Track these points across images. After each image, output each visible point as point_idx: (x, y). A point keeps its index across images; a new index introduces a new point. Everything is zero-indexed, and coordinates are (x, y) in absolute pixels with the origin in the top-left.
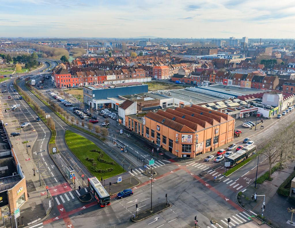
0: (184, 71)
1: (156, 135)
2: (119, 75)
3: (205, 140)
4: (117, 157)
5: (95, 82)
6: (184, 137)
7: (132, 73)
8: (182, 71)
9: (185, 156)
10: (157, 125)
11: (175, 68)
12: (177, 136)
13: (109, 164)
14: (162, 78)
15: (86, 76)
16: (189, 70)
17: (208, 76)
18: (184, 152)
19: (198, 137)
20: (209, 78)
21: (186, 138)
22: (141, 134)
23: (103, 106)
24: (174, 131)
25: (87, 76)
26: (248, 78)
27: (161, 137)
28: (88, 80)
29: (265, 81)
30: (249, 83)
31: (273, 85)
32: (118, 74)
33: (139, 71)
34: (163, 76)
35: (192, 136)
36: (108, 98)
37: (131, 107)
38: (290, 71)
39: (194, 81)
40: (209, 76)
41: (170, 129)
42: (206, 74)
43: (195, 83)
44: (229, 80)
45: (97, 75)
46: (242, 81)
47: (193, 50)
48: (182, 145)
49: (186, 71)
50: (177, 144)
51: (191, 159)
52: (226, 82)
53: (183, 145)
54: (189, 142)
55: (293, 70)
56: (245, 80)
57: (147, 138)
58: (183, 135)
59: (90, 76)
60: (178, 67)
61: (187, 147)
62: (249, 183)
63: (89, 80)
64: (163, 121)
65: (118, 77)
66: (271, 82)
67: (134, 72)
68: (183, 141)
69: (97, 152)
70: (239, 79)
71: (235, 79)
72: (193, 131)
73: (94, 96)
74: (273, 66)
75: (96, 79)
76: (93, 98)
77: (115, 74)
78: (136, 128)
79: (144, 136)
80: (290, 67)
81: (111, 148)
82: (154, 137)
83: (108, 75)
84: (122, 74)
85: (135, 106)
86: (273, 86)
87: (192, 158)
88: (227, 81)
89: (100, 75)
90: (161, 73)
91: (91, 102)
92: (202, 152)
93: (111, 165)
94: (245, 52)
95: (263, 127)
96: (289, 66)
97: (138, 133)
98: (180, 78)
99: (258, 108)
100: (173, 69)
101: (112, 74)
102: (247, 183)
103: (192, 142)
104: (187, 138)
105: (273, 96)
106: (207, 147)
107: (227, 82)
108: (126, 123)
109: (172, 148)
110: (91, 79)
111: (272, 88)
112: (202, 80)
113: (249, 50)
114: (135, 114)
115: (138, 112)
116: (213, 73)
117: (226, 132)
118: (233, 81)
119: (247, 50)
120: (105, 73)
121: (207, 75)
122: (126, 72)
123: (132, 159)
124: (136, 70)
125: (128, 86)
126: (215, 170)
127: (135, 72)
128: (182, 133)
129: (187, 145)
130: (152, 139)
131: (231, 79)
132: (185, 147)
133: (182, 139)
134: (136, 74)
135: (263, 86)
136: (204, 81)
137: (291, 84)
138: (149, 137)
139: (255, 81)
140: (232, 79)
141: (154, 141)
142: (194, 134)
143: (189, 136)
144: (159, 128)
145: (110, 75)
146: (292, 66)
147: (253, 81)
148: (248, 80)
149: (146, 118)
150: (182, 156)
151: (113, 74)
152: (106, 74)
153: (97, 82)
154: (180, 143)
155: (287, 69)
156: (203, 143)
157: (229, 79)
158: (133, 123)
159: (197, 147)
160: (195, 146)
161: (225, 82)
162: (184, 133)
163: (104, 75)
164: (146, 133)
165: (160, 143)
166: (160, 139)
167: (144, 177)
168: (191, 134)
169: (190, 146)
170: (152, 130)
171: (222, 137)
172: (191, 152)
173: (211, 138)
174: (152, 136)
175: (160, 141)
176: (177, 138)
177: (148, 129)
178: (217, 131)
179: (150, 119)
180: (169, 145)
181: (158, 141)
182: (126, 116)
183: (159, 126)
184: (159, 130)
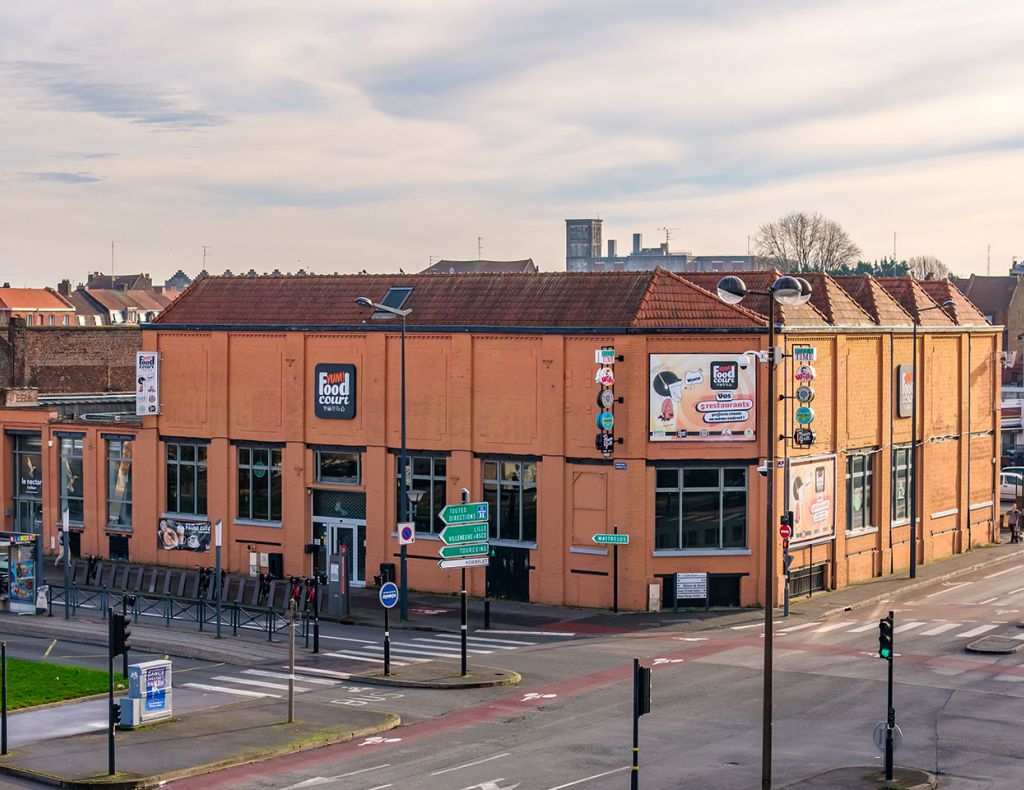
1: (296, 475)
3: (843, 443)
6: (670, 377)
9: (692, 584)
10: (320, 368)
12: (600, 374)
18: (676, 546)
19: (813, 371)
21: (690, 394)
22: (94, 543)
27: (377, 478)
48: (652, 470)
50: (589, 482)
51: (759, 615)
53: (666, 473)
57: (184, 558)
58: (659, 363)
61: (705, 496)
79: (141, 549)
82: (277, 517)
87: (757, 608)
92: (822, 568)
103: (749, 436)
104: (703, 388)
106: (856, 532)
109: (526, 545)
117: (959, 437)
128: (658, 342)
129: (701, 473)
130: (253, 545)
132: (681, 489)
133: (657, 401)
138: (205, 540)
141: (276, 561)
142: (765, 340)
143: (725, 366)
144: (344, 389)
149: (167, 339)
150: (655, 591)
154: (635, 446)
156: (829, 465)
159: (797, 497)
162: (672, 342)
164: (171, 507)
165: (362, 551)
166: (356, 505)
167: (400, 695)
168: (737, 342)
169: (736, 477)
170: (247, 450)
171: (938, 473)
172: (744, 545)
173: (876, 448)
174: (243, 513)
175: (362, 529)
176: (608, 399)
177: (188, 454)
178: (906, 389)
179: (220, 337)
180: (492, 534)
181: (329, 541)
183: (334, 369)
184: (350, 412)
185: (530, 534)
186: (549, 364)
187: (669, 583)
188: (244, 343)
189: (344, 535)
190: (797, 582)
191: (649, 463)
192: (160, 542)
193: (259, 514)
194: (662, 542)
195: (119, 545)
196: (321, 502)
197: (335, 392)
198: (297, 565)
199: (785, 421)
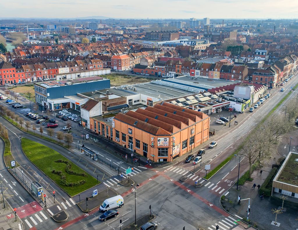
0: (147, 61)
1: (127, 139)
2: (72, 68)
3: (181, 142)
4: (87, 167)
5: (45, 77)
6: (160, 140)
7: (87, 65)
8: (144, 60)
9: (162, 160)
10: (129, 128)
11: (136, 58)
12: (152, 140)
13: (80, 175)
14: (122, 69)
15: (33, 70)
16: (152, 60)
17: (174, 66)
19: (175, 140)
20: (174, 69)
21: (162, 142)
22: (110, 138)
23: (60, 106)
24: (149, 134)
25: (35, 70)
26: (216, 68)
27: (134, 141)
28: (36, 74)
29: (234, 71)
30: (218, 73)
32: (71, 66)
33: (96, 62)
34: (123, 66)
35: (168, 139)
36: (65, 97)
37: (96, 107)
38: (257, 58)
39: (159, 72)
40: (175, 66)
41: (144, 133)
42: (171, 64)
43: (160, 74)
44: (196, 71)
45: (46, 69)
46: (210, 71)
47: (152, 35)
49: (148, 60)
50: (152, 149)
51: (168, 164)
52: (193, 73)
53: (159, 149)
54: (166, 145)
55: (260, 57)
56: (213, 70)
57: (117, 142)
58: (158, 139)
59: (39, 69)
60: (139, 55)
61: (163, 151)
62: (230, 186)
63: (37, 74)
64: (135, 124)
65: (72, 69)
66: (241, 72)
67: (90, 63)
68: (158, 145)
69: (63, 162)
70: (207, 70)
71: (202, 69)
72: (169, 133)
74: (240, 53)
75: (46, 72)
76: (48, 97)
77: (68, 66)
78: (103, 132)
79: (114, 140)
80: (257, 53)
81: (78, 156)
82: (125, 141)
83: (60, 67)
84: (76, 65)
85: (100, 106)
86: (242, 76)
87: (169, 162)
88: (194, 71)
89: (50, 68)
90: (121, 63)
91: (45, 102)
92: (178, 155)
93: (82, 177)
94: (208, 36)
95: (237, 122)
96: (256, 52)
97: (106, 136)
98: (142, 69)
99: (230, 102)
100: (134, 58)
101: (65, 67)
102: (228, 185)
103: (168, 145)
105: (245, 89)
106: (184, 149)
107: (195, 73)
108: (91, 125)
109: (147, 152)
110: (40, 73)
111: (242, 78)
112: (168, 70)
113: (213, 34)
114: (101, 115)
115: (103, 113)
116: (179, 63)
117: (202, 132)
118: (201, 72)
119: (211, 35)
120: (57, 65)
121: (173, 66)
122: (81, 63)
123: (105, 168)
124: (92, 60)
125: (87, 82)
126: (195, 174)
127: (92, 63)
128: (158, 136)
129: (163, 149)
130: (124, 143)
131: (198, 69)
132: (161, 150)
133: (158, 142)
134: (92, 66)
135: (233, 76)
136: (170, 72)
137: (260, 74)
138: (119, 141)
139: (223, 71)
140: (200, 69)
141: (125, 146)
142: (170, 136)
143: (165, 139)
144: (131, 131)
145: (62, 67)
146: (259, 53)
147: (221, 71)
148: (216, 70)
149: (115, 120)
150: (158, 160)
151: (66, 66)
152: (57, 67)
153: (48, 76)
155: (254, 57)
156: (179, 145)
157: (196, 69)
158: (99, 126)
159: (174, 150)
160: (172, 149)
161: (192, 72)
162: (160, 136)
163: (56, 68)
164: (116, 137)
165: (133, 147)
166: (132, 143)
168: (167, 136)
169: (167, 149)
170: (122, 134)
171: (198, 137)
172: (167, 156)
173: (188, 139)
174: (122, 140)
176: (153, 142)
177: (117, 132)
179: (120, 122)
180: (144, 150)
181: (130, 145)
182: (90, 118)
183: (130, 129)
184: (131, 134)
185: (147, 151)
186: (148, 136)
187: (159, 159)
188: (122, 123)
191: (157, 148)
192: (115, 140)
194: (159, 155)
195: (112, 139)
196: (129, 141)
198: (127, 147)
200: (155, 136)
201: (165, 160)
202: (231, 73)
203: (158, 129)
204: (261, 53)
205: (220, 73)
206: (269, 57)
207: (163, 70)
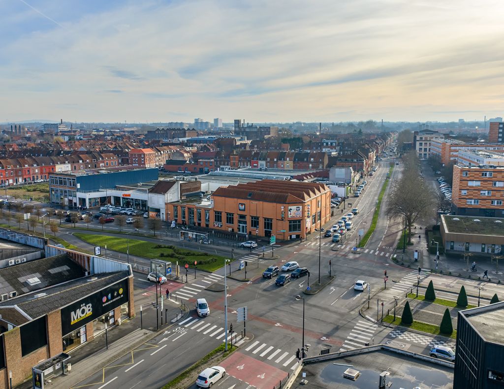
1: (236, 218)
2: (76, 165)
3: (312, 214)
5: (35, 177)
6: (291, 209)
7: (97, 160)
8: (178, 154)
9: (294, 236)
10: (240, 204)
11: (163, 153)
12: (282, 209)
14: (146, 167)
15: (18, 166)
16: (189, 154)
17: (227, 157)
18: (291, 231)
20: (228, 161)
21: (294, 211)
22: (203, 224)
23: (98, 202)
24: (275, 204)
25: (20, 166)
26: (287, 157)
27: (248, 220)
28: (22, 172)
29: (312, 159)
30: (290, 163)
31: (323, 163)
32: (73, 163)
33: (109, 158)
34: (147, 163)
35: (301, 207)
36: (100, 190)
37: (173, 189)
39: (205, 168)
40: (229, 158)
41: (266, 204)
42: (223, 155)
43: (207, 170)
44: (260, 162)
45: (38, 165)
46: (279, 162)
47: (158, 133)
49: (184, 154)
50: (280, 223)
52: (256, 165)
53: (290, 222)
54: (298, 216)
55: (330, 149)
56: (284, 160)
57: (218, 228)
58: (289, 208)
59: (26, 166)
60: (165, 150)
61: (296, 225)
62: (392, 250)
63: (24, 173)
64: (250, 196)
65: (75, 167)
66: (321, 160)
67: (101, 159)
68: (290, 216)
69: (165, 247)
70: (275, 160)
71: (268, 159)
72: (301, 200)
73: (79, 186)
75: (37, 171)
76: (78, 190)
77: (69, 163)
78: (191, 219)
79: (211, 226)
80: (325, 144)
81: (179, 242)
82: (233, 223)
83: (58, 164)
84: (81, 161)
86: (323, 165)
88: (257, 163)
89: (43, 164)
90: (145, 159)
91: (70, 198)
92: (310, 231)
93: (205, 257)
95: (351, 204)
96: (323, 143)
98: (178, 164)
100: (161, 154)
101: (64, 163)
103: (301, 216)
106: (313, 225)
107: (258, 165)
108: (167, 214)
110: (29, 171)
111: (323, 167)
112: (218, 165)
114: (178, 201)
116: (234, 154)
118: (266, 163)
120: (52, 160)
121: (225, 157)
122: (88, 159)
124: (102, 155)
127: (103, 158)
128: (289, 205)
129: (295, 221)
130: (230, 227)
131: (263, 160)
132: (292, 224)
133: (289, 212)
134: (103, 162)
135: (311, 165)
136: (221, 166)
137: (346, 160)
138: (221, 226)
139: (298, 160)
140: (264, 159)
141: (233, 230)
142: (303, 204)
143: (298, 208)
144: (244, 207)
145: (61, 163)
146: (327, 144)
147: (295, 160)
148: (288, 159)
149: (215, 197)
150: (289, 237)
151: (67, 162)
152: (53, 163)
153: (39, 176)
154: (286, 218)
155: (321, 148)
157: (260, 160)
158: (184, 211)
160: (305, 221)
161: (254, 165)
162: (291, 205)
163: (51, 164)
164: (216, 221)
165: (246, 229)
166: (245, 223)
167: (267, 261)
168: (300, 204)
169: (299, 222)
170: (227, 214)
171: (323, 213)
172: (300, 231)
173: (316, 213)
174: (227, 222)
175: (246, 226)
176: (283, 213)
177: (218, 213)
178: (320, 203)
179: (224, 198)
180: (265, 228)
181: (241, 228)
182: (166, 204)
183: (242, 204)
184: (244, 210)
185: (271, 229)
186: (274, 206)
187: (291, 236)
188: (228, 199)
189: (243, 227)
190: (307, 234)
191: (288, 221)
192: (214, 225)
193: (230, 223)
194: (290, 230)
195: (207, 225)
196: (240, 222)
197: (242, 207)
198: (236, 230)
199: (306, 214)
200: (285, 205)
201: (298, 236)
202: (309, 162)
203: (287, 196)
204: (329, 143)
205: (294, 163)
206: (340, 148)
207: (211, 164)
